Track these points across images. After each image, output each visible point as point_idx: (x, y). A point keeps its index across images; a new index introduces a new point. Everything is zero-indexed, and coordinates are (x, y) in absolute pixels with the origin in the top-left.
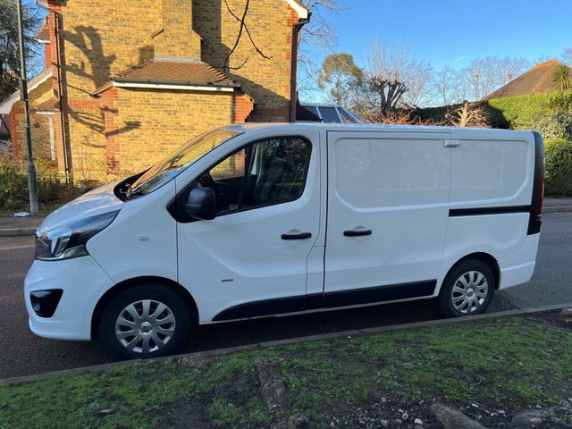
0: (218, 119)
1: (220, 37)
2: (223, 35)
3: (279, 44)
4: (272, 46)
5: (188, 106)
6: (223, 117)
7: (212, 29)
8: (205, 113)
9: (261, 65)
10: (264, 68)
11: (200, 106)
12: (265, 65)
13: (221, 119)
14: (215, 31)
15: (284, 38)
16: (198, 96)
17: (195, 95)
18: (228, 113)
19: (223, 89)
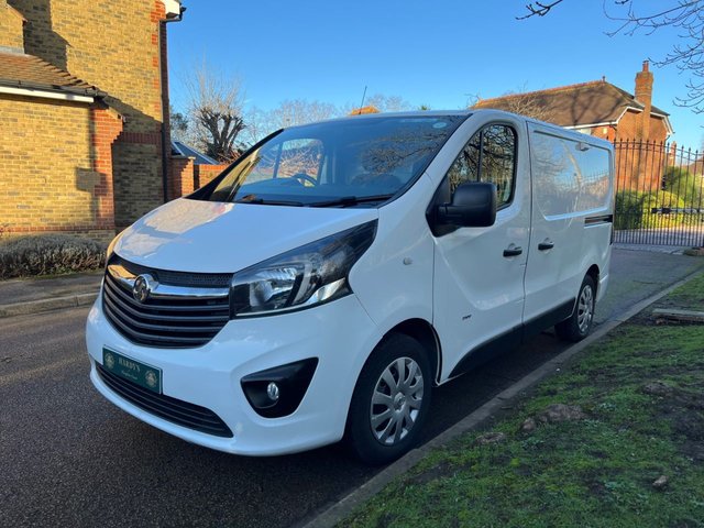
0: (69, 142)
1: (50, 23)
2: (54, 20)
3: (140, 44)
4: (130, 46)
5: (15, 120)
6: (75, 139)
7: (35, 8)
8: (46, 132)
9: (116, 70)
10: (121, 75)
11: (35, 122)
12: (122, 71)
13: (73, 143)
14: (40, 13)
15: (147, 38)
16: (32, 105)
17: (27, 104)
18: (83, 135)
19: (77, 98)
